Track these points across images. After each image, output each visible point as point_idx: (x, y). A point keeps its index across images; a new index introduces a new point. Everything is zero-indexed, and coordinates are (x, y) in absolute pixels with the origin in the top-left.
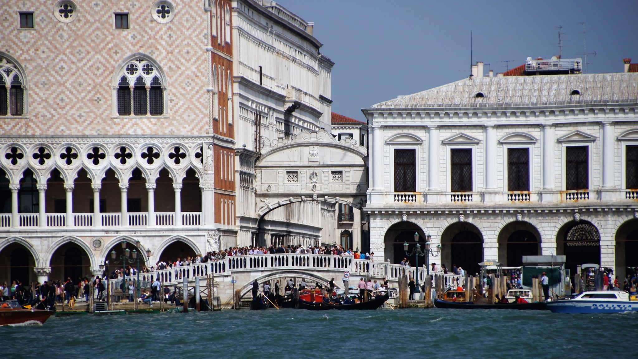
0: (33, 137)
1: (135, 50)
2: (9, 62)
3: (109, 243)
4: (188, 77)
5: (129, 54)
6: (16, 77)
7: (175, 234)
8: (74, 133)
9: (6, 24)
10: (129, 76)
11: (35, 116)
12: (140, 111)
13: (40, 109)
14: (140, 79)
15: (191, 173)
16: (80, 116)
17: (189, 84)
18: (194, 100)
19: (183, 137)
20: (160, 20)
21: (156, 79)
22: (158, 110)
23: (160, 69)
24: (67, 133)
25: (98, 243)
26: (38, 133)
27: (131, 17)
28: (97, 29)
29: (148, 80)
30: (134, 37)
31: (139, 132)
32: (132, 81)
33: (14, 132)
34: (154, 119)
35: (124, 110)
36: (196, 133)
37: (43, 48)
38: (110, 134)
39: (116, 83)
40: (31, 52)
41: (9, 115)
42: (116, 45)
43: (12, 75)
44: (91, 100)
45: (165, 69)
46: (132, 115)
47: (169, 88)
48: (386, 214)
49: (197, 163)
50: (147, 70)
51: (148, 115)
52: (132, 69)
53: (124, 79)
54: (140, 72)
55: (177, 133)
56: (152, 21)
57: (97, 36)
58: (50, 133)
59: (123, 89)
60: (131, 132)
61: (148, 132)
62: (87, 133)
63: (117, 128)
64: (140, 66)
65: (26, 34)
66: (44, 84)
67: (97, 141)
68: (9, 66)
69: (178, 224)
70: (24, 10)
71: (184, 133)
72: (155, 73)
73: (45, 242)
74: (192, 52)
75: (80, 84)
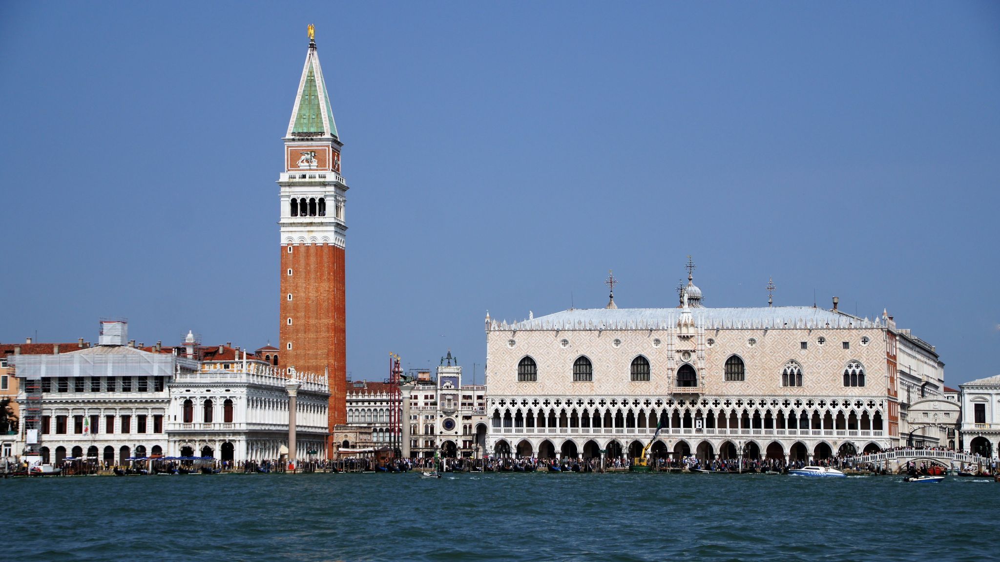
0: (806, 396)
1: (851, 358)
2: (796, 363)
3: (840, 443)
4: (876, 370)
5: (849, 360)
6: (799, 370)
7: (871, 440)
8: (824, 394)
9: (795, 347)
10: (849, 369)
11: (807, 387)
12: (854, 385)
13: (809, 384)
14: (854, 371)
15: (877, 413)
16: (827, 387)
17: (876, 373)
18: (879, 380)
19: (874, 397)
20: (863, 345)
21: (861, 371)
22: (862, 384)
23: (863, 366)
24: (821, 394)
25: (835, 443)
26: (808, 394)
27: (850, 344)
28: (835, 349)
29: (857, 371)
30: (851, 352)
31: (854, 394)
32: (850, 371)
33: (798, 394)
34: (860, 388)
35: (846, 384)
36: (879, 395)
37: (810, 357)
38: (840, 395)
39: (843, 372)
40: (806, 359)
41: (796, 386)
42: (843, 356)
43: (797, 369)
44: (832, 380)
45: (865, 366)
46: (850, 386)
47: (867, 375)
48: (971, 433)
49: (880, 408)
50: (857, 367)
51: (858, 386)
52: (850, 366)
53: (847, 371)
54: (854, 368)
55: (871, 395)
56: (860, 345)
57: (835, 352)
58: (814, 394)
59: (846, 375)
60: (850, 394)
61: (857, 394)
62: (830, 394)
63: (843, 392)
64: (854, 365)
65: (804, 351)
66: (811, 373)
67: (834, 398)
68: (796, 365)
69: (872, 435)
70: (803, 341)
71: (874, 394)
72: (861, 368)
73: (812, 442)
74: (878, 359)
75: (827, 373)
